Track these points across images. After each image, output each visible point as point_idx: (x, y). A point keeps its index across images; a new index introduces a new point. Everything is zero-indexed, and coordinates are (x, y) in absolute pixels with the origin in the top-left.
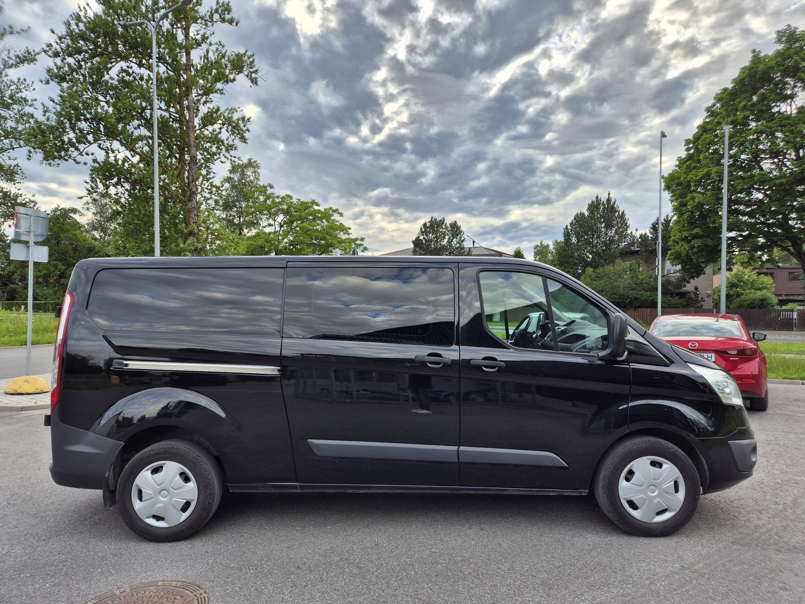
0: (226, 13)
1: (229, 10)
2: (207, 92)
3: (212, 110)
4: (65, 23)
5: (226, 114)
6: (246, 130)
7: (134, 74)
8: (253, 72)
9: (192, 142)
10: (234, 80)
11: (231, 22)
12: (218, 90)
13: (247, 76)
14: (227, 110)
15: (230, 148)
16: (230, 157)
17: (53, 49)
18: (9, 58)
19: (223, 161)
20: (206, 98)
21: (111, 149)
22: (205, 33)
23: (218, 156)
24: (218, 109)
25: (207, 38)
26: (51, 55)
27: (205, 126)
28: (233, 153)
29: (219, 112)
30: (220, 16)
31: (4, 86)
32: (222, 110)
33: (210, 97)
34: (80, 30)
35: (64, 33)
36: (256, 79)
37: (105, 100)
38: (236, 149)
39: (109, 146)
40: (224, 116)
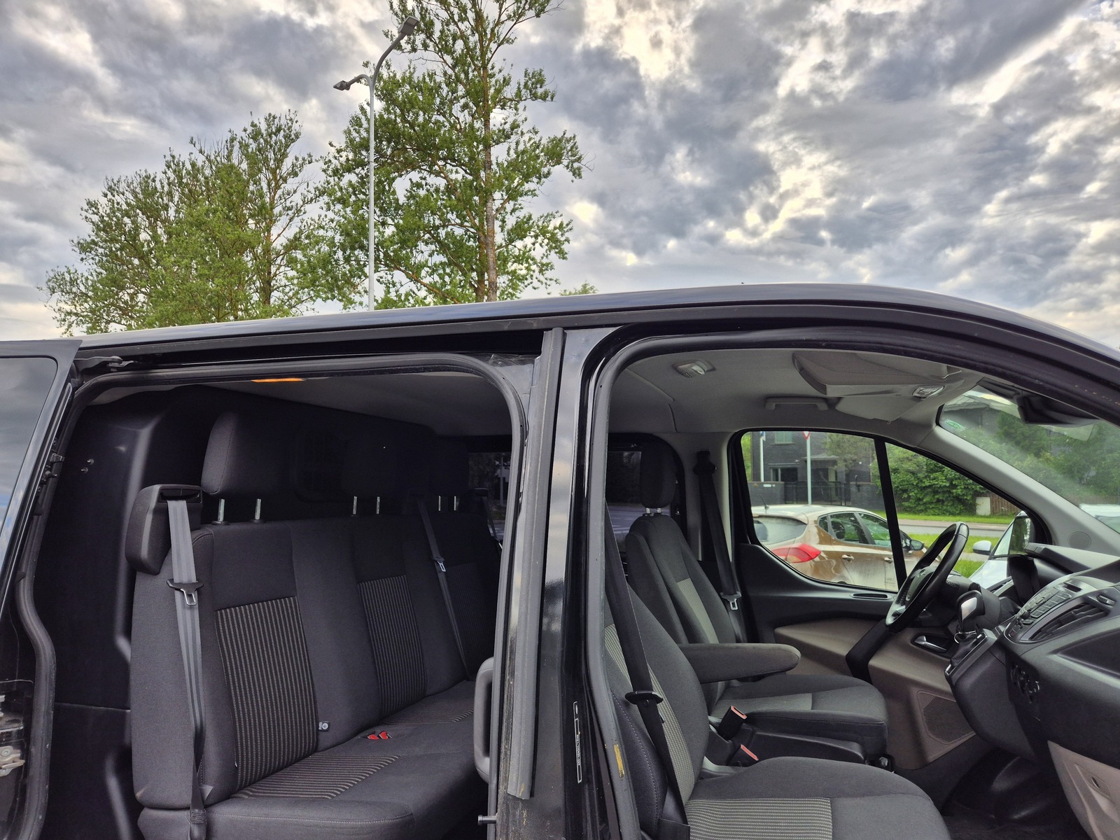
0: (538, 86)
1: (541, 82)
2: (513, 195)
3: (522, 220)
4: (345, 132)
5: (540, 223)
6: (566, 240)
7: (428, 186)
8: (575, 161)
9: (491, 264)
10: (549, 173)
11: (544, 97)
12: (529, 191)
13: (567, 167)
14: (541, 217)
15: (544, 268)
16: (544, 281)
17: (333, 166)
18: (308, 191)
19: (536, 287)
20: (515, 205)
21: (393, 281)
22: (515, 121)
23: (530, 281)
24: (530, 218)
25: (518, 126)
26: (331, 174)
27: (511, 241)
28: (548, 274)
29: (531, 222)
30: (531, 91)
31: (305, 226)
32: (534, 218)
33: (519, 202)
34: (361, 138)
35: (343, 146)
36: (579, 169)
37: (393, 223)
38: (552, 268)
39: (390, 279)
40: (538, 226)
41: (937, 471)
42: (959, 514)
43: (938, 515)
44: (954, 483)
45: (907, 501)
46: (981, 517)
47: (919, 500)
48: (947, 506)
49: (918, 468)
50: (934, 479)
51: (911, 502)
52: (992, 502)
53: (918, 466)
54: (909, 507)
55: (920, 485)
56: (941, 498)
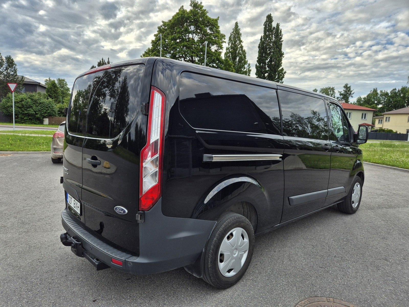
41: (30, 108)
42: (38, 124)
43: (30, 124)
44: (37, 113)
45: (17, 119)
46: (45, 125)
47: (22, 118)
48: (33, 121)
49: (22, 106)
50: (29, 111)
51: (19, 119)
52: (49, 120)
53: (22, 105)
54: (18, 121)
55: (23, 113)
56: (31, 118)
